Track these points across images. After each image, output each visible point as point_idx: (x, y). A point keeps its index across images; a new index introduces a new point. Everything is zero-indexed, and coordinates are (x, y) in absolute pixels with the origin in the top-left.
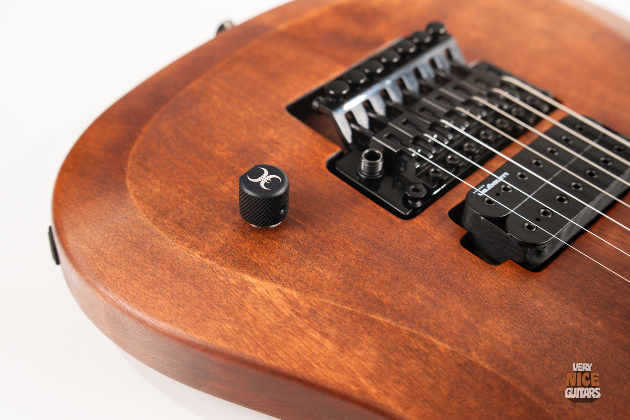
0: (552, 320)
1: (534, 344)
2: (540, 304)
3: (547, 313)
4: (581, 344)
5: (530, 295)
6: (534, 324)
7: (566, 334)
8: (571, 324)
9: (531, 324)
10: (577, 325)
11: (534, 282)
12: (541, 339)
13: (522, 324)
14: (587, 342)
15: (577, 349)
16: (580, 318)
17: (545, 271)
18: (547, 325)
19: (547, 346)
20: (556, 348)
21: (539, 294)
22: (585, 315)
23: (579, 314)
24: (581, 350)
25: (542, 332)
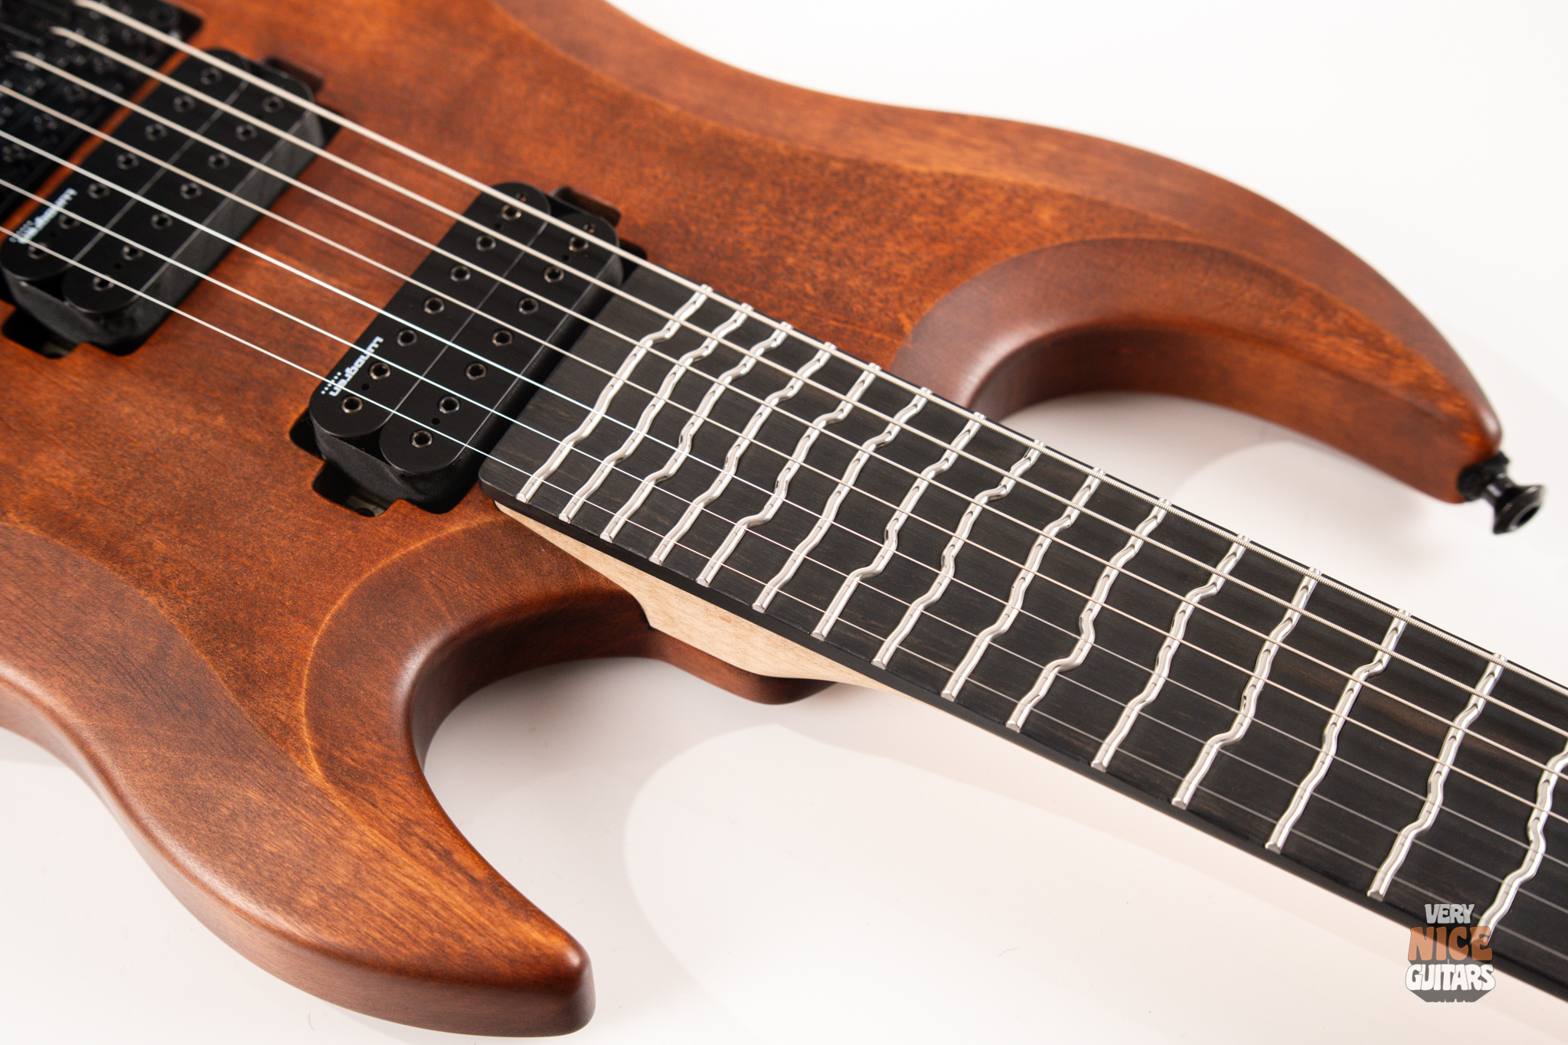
0: (145, 431)
1: (111, 477)
2: (127, 410)
3: (137, 422)
4: (188, 460)
5: (114, 395)
6: (114, 445)
7: (164, 449)
8: (174, 432)
9: (110, 446)
10: (185, 430)
11: (121, 373)
12: (124, 467)
13: (94, 449)
14: (196, 455)
15: (179, 470)
16: (190, 418)
17: (143, 351)
18: (135, 440)
19: (130, 477)
20: (146, 476)
21: (127, 393)
22: (199, 409)
23: (189, 412)
24: (186, 469)
25: (125, 454)
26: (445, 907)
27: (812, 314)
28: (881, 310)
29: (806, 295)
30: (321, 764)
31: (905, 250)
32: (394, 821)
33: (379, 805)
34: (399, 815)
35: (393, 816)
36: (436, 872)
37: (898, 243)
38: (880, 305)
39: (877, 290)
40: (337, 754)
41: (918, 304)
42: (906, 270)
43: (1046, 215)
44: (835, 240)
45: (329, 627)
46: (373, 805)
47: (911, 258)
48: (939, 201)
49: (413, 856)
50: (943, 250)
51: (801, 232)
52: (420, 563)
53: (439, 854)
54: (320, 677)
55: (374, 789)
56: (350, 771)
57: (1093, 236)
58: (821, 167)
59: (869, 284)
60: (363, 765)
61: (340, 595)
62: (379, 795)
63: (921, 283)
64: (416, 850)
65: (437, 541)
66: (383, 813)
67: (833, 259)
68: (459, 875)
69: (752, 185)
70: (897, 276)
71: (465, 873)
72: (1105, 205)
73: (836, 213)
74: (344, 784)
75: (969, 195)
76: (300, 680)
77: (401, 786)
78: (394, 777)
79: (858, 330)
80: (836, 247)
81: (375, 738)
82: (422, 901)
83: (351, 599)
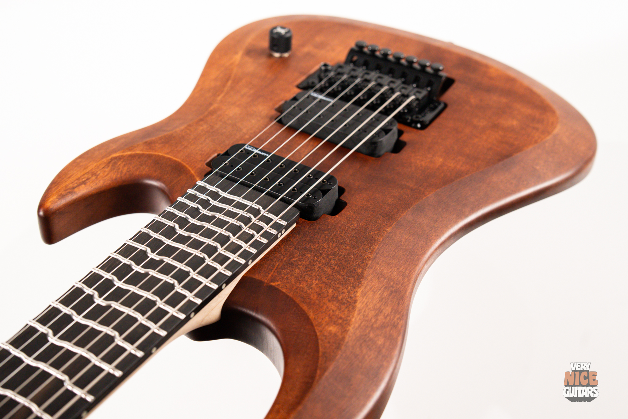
1: (228, 120)
2: (253, 121)
3: (249, 123)
4: (232, 132)
5: (259, 119)
7: (237, 128)
9: (240, 119)
13: (239, 117)
18: (241, 123)
21: (259, 121)
25: (236, 122)
26: (66, 182)
27: (282, 260)
28: (283, 278)
29: (291, 258)
30: (118, 156)
31: (314, 286)
32: (97, 172)
33: (103, 169)
34: (99, 174)
35: (99, 172)
36: (78, 179)
37: (317, 284)
38: (285, 277)
39: (293, 277)
40: (122, 160)
41: (285, 287)
42: (303, 285)
43: (333, 329)
44: (319, 267)
45: (166, 157)
46: (103, 168)
47: (310, 287)
48: (340, 298)
49: (84, 175)
50: (314, 297)
51: (324, 258)
52: (187, 174)
53: (84, 181)
54: (150, 156)
55: (109, 168)
56: (115, 163)
57: (320, 342)
58: (359, 266)
59: (296, 275)
60: (118, 166)
61: (177, 158)
62: (107, 170)
63: (296, 289)
64: (86, 176)
65: (194, 176)
66: (100, 170)
67: (310, 266)
68: (76, 185)
69: (348, 247)
70: (300, 283)
71: (76, 187)
72: (338, 347)
73: (334, 268)
74: (111, 161)
75: (343, 307)
76: (147, 151)
77: (111, 175)
78: (114, 174)
79: (273, 271)
80: (316, 268)
81: (128, 170)
82: (69, 178)
83: (175, 161)
